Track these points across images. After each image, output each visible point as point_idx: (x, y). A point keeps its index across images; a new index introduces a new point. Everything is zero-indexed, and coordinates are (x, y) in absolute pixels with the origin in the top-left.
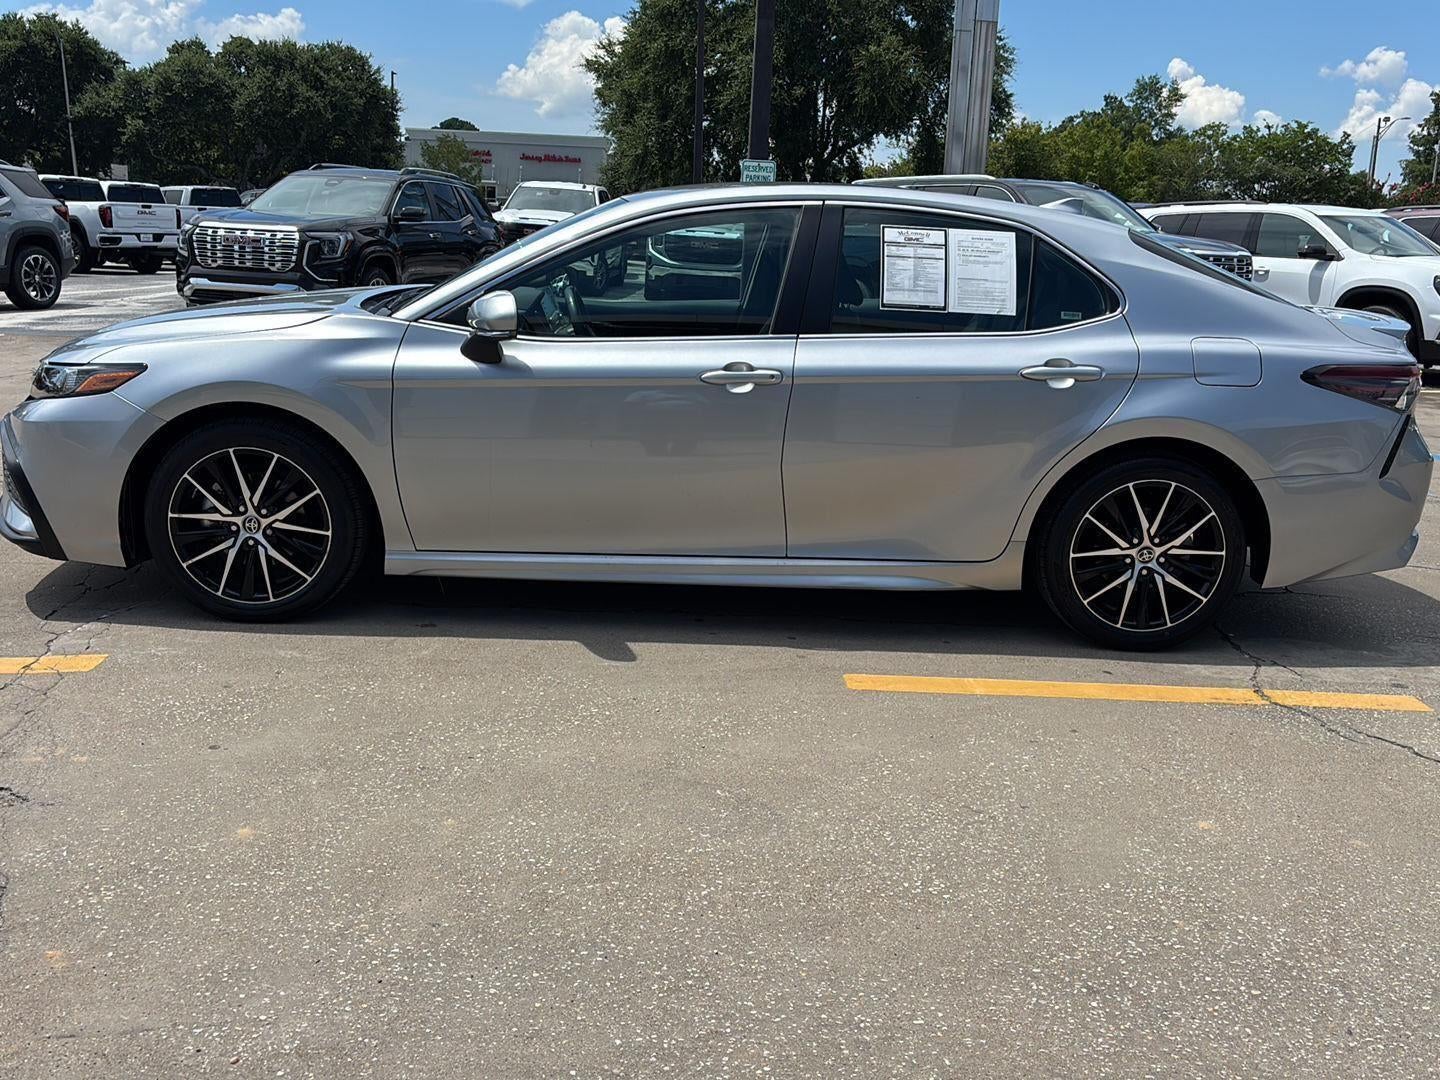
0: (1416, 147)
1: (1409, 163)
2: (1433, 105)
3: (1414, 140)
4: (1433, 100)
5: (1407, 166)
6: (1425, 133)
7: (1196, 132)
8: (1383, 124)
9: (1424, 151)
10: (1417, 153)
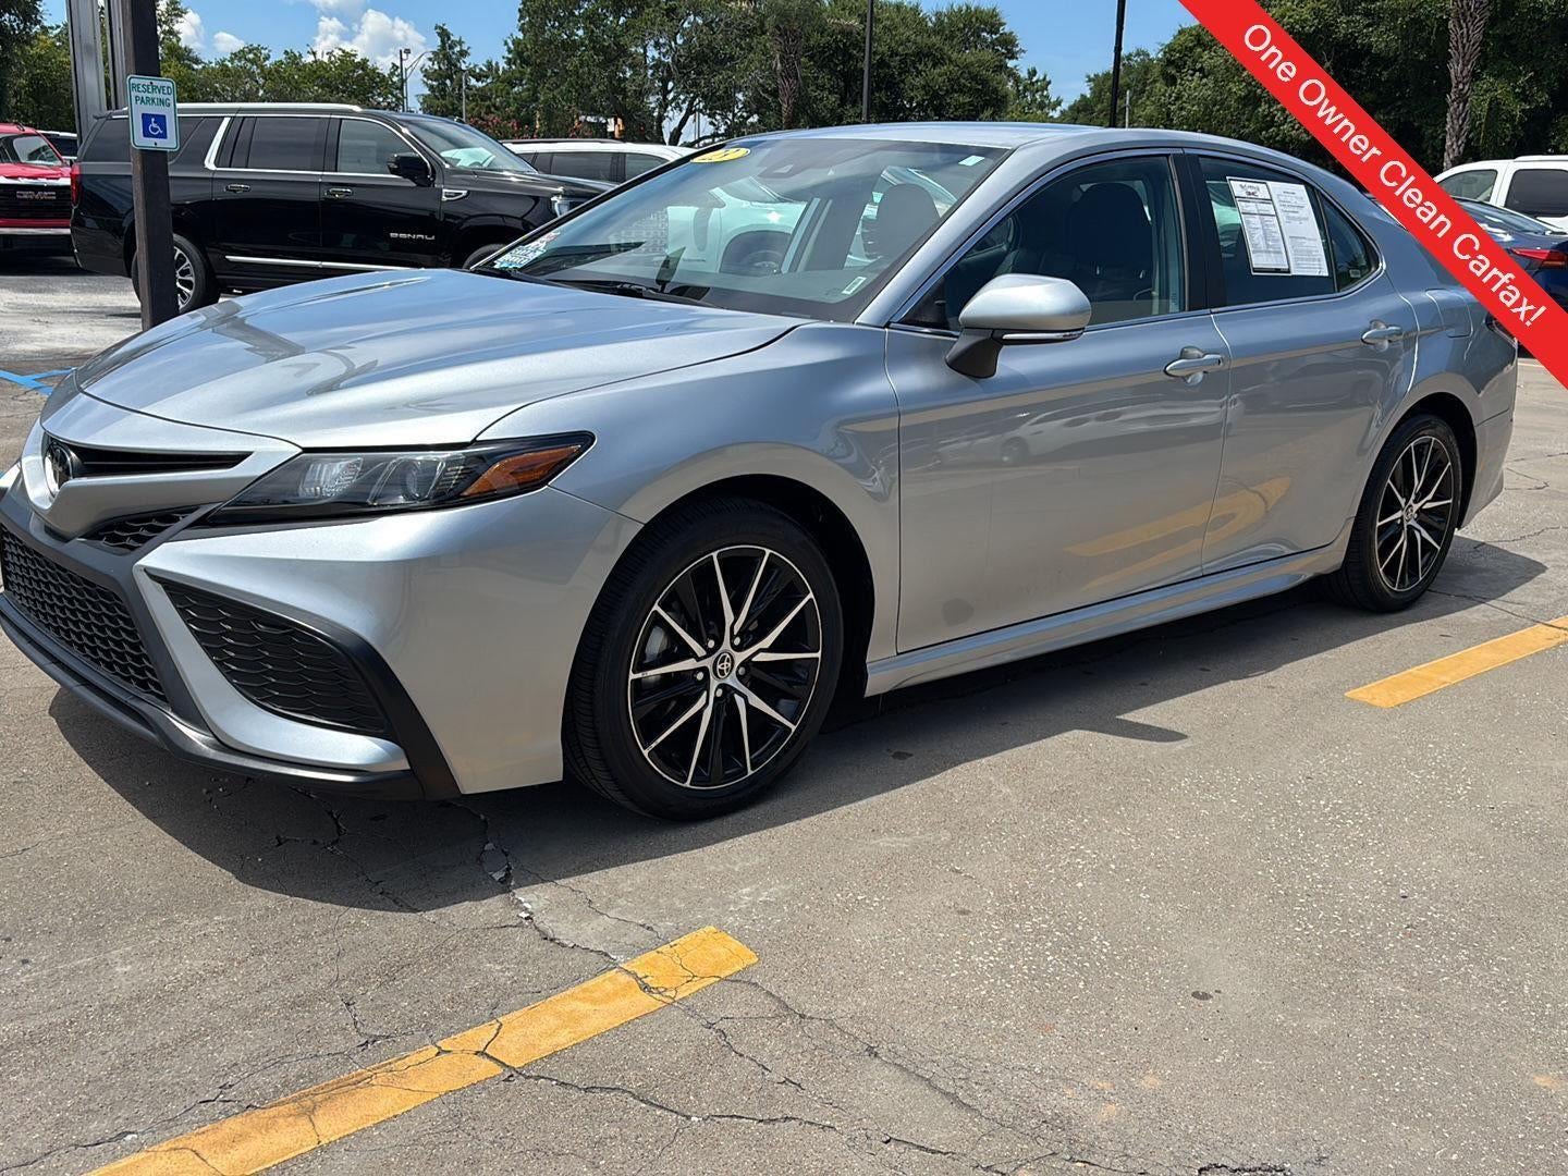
0: (430, 82)
1: (426, 97)
2: (439, 39)
3: (427, 74)
4: (439, 34)
5: (425, 101)
6: (436, 67)
7: (235, 54)
8: (404, 56)
9: (438, 86)
10: (431, 88)
